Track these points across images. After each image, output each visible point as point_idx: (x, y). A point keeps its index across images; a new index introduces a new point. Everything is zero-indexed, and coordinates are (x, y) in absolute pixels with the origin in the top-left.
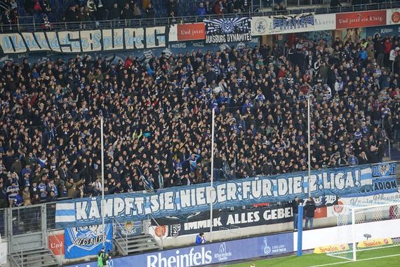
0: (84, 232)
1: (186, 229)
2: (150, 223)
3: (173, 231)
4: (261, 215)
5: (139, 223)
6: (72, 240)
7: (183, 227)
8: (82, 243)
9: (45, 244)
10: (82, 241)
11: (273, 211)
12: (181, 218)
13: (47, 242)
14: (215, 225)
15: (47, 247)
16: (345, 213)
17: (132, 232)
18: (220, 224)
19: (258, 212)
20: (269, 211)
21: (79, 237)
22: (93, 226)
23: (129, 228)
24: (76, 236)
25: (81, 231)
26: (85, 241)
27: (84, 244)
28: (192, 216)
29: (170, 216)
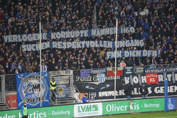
0: (30, 94)
1: (100, 95)
2: (75, 91)
3: (91, 97)
4: (153, 90)
5: (68, 90)
6: (22, 99)
7: (98, 95)
8: (29, 101)
9: (4, 100)
10: (29, 100)
11: (161, 88)
12: (97, 89)
13: (5, 99)
14: (120, 94)
15: (5, 102)
17: (63, 96)
18: (124, 94)
19: (151, 88)
20: (159, 87)
21: (27, 97)
22: (36, 91)
23: (61, 93)
24: (25, 97)
25: (28, 93)
26: (31, 100)
27: (30, 102)
28: (104, 87)
29: (89, 87)
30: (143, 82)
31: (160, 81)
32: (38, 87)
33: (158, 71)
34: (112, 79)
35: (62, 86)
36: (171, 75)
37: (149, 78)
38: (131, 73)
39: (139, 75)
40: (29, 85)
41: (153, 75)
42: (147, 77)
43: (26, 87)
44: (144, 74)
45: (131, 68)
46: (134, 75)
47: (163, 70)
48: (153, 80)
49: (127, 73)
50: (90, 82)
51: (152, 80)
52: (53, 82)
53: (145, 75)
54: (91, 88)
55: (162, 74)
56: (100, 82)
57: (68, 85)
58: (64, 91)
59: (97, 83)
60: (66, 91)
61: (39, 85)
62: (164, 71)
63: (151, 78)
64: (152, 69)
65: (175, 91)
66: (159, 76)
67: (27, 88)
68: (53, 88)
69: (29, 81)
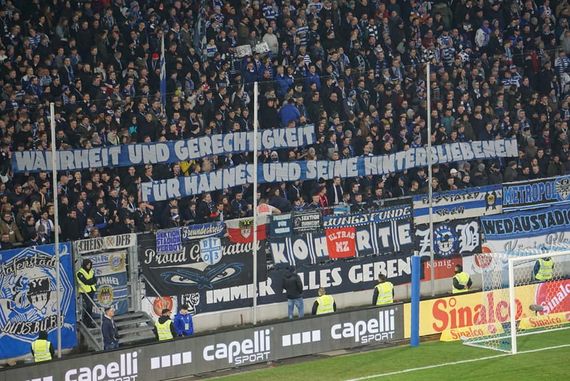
0: (23, 310)
1: (209, 301)
2: (144, 292)
3: (186, 305)
4: (344, 274)
5: (124, 293)
7: (203, 298)
8: (19, 330)
11: (366, 267)
12: (201, 282)
14: (263, 294)
16: (496, 267)
18: (271, 292)
19: (339, 269)
20: (359, 267)
21: (14, 319)
22: (40, 299)
23: (106, 301)
24: (7, 318)
25: (16, 308)
26: (25, 327)
27: (22, 332)
28: (220, 277)
29: (181, 279)
30: (319, 254)
31: (361, 248)
32: (43, 287)
33: (357, 220)
34: (238, 252)
35: (109, 280)
36: (388, 228)
37: (334, 241)
38: (288, 230)
39: (309, 236)
40: (18, 284)
41: (344, 233)
42: (328, 239)
43: (10, 290)
44: (320, 232)
45: (288, 216)
46: (295, 235)
47: (369, 218)
48: (343, 246)
49: (277, 231)
50: (183, 263)
51: (342, 248)
52: (88, 271)
53: (324, 235)
54: (185, 281)
55: (366, 227)
56: (208, 263)
57: (124, 277)
58: (115, 294)
59: (200, 267)
60: (121, 294)
61: (45, 283)
62: (372, 219)
63: (338, 240)
64: (342, 216)
65: (400, 274)
66: (360, 234)
67: (14, 293)
68: (87, 289)
69: (19, 273)
